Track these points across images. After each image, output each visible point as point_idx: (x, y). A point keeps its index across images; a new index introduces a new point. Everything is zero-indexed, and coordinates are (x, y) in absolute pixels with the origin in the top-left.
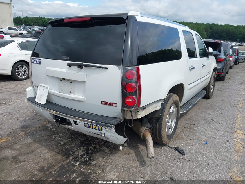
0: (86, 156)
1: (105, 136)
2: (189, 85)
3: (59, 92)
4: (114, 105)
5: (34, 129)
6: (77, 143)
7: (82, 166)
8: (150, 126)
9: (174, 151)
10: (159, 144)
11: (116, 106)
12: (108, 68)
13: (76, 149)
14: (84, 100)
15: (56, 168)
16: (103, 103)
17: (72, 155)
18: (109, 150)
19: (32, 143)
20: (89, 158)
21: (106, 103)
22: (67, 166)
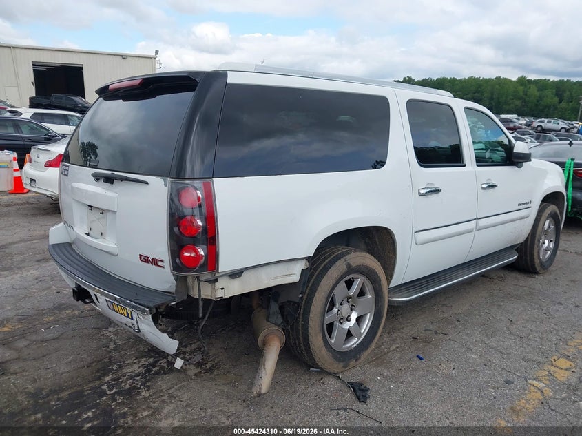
0: (140, 377)
1: (139, 331)
2: (417, 231)
3: (88, 234)
4: (160, 263)
5: (76, 312)
6: (141, 349)
7: (118, 397)
8: (282, 322)
9: (346, 389)
10: (317, 371)
11: (163, 267)
12: (147, 183)
13: (130, 361)
14: (115, 252)
15: (65, 394)
16: (143, 258)
17: (114, 372)
18: (199, 370)
19: (54, 339)
20: (144, 384)
21: (146, 260)
22: (88, 394)
